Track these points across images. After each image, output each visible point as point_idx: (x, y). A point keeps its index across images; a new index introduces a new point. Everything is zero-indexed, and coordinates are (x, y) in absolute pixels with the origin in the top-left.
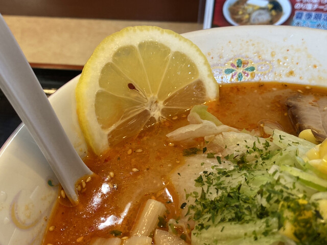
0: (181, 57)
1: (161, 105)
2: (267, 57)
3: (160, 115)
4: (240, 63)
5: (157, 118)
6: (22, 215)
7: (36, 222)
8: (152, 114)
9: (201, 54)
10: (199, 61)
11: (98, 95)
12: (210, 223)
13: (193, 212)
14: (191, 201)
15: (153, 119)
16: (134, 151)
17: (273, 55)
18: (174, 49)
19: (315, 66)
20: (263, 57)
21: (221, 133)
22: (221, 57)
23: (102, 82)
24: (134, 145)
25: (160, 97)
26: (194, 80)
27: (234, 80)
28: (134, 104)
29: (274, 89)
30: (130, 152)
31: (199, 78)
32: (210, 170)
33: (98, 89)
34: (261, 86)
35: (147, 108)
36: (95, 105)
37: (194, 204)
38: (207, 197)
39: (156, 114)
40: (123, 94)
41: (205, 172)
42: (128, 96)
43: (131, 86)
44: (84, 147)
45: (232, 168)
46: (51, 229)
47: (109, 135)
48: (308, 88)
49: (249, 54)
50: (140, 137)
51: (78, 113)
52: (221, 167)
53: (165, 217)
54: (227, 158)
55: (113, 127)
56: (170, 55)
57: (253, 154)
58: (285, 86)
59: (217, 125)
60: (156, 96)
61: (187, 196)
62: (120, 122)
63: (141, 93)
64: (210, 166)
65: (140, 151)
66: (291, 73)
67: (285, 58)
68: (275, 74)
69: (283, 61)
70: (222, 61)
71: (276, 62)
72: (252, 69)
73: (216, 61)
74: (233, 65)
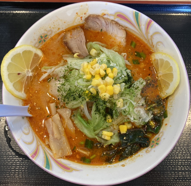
1: (30, 70)
2: (49, 29)
3: (32, 73)
5: (31, 75)
11: (13, 86)
12: (68, 101)
13: (62, 100)
14: (60, 97)
18: (21, 52)
19: (65, 22)
21: (54, 71)
22: (35, 40)
23: (11, 81)
25: (28, 69)
27: (44, 43)
28: (23, 78)
32: (59, 85)
33: (12, 84)
35: (27, 75)
36: (15, 89)
37: (61, 98)
38: (63, 95)
39: (30, 74)
40: (19, 78)
41: (58, 87)
42: (20, 77)
43: (19, 74)
45: (64, 82)
46: (33, 126)
47: (24, 92)
49: (43, 32)
52: (61, 83)
53: (56, 105)
54: (60, 78)
55: (23, 89)
56: (22, 55)
57: (66, 72)
60: (27, 70)
61: (58, 96)
62: (24, 86)
63: (23, 73)
64: (58, 84)
66: (59, 29)
67: (54, 26)
68: (54, 32)
69: (54, 27)
70: (36, 41)
71: (52, 29)
72: (46, 36)
73: (35, 42)
74: (40, 39)
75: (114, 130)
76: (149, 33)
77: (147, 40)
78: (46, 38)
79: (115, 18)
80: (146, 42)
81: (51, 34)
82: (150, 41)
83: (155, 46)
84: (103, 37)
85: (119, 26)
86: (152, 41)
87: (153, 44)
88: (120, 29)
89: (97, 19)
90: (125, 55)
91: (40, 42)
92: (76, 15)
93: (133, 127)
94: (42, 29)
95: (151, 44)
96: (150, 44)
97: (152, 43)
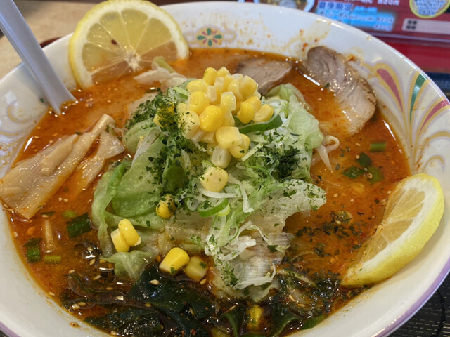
0: (156, 23)
1: (138, 58)
2: (232, 27)
3: (137, 66)
4: (209, 31)
5: (134, 68)
6: (16, 114)
7: (26, 121)
8: (130, 64)
9: (174, 21)
10: (172, 27)
11: (86, 46)
15: (131, 68)
16: (112, 90)
17: (236, 26)
18: (150, 16)
19: (269, 36)
20: (228, 27)
22: (194, 26)
23: (90, 36)
24: (114, 85)
25: (138, 52)
26: (167, 41)
27: (206, 46)
28: (115, 55)
29: (236, 54)
30: (110, 89)
31: (172, 40)
33: (86, 41)
34: (227, 51)
35: (127, 60)
39: (134, 65)
42: (112, 49)
43: (114, 42)
44: (73, 82)
46: (39, 128)
47: (93, 76)
48: (263, 54)
49: (217, 24)
50: (119, 80)
51: (69, 57)
55: (96, 71)
56: (148, 21)
58: (246, 52)
59: (171, 72)
60: (134, 51)
62: (103, 68)
63: (121, 48)
65: (116, 89)
66: (250, 41)
67: (246, 29)
68: (238, 42)
69: (244, 31)
70: (195, 30)
71: (238, 32)
72: (219, 37)
73: (190, 29)
74: (204, 33)
75: (153, 245)
76: (425, 131)
77: (413, 148)
78: (216, 41)
79: (370, 76)
80: (408, 154)
81: (230, 41)
82: (419, 151)
83: (422, 167)
84: (320, 99)
85: (369, 93)
86: (421, 152)
87: (422, 161)
88: (365, 98)
89: (331, 59)
90: (333, 143)
91: (200, 38)
92: (299, 33)
93: (202, 282)
94: (221, 17)
95: (416, 160)
96: (414, 157)
97: (421, 158)
